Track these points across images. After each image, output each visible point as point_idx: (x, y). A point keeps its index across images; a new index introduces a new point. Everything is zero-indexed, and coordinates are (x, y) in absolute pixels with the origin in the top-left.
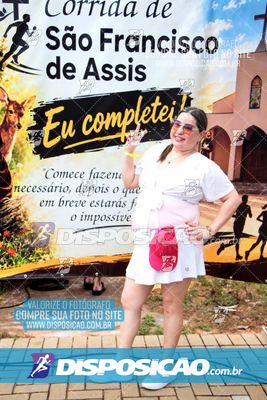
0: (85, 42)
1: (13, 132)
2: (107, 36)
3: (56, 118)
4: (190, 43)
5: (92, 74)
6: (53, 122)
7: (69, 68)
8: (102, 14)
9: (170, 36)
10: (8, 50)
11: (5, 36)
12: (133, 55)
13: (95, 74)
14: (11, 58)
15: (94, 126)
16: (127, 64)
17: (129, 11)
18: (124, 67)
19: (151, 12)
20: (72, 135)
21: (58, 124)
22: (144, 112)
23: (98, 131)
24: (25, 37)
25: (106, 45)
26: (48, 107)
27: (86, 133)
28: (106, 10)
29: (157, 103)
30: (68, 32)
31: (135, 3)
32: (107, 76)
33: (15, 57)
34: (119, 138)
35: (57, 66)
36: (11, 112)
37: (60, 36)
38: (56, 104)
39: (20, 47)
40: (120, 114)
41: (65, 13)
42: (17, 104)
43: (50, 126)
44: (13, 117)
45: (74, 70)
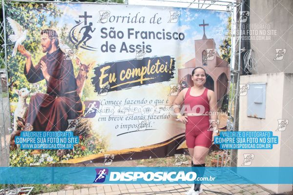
0: (120, 35)
1: (83, 81)
2: (131, 32)
3: (106, 72)
4: (172, 35)
5: (124, 50)
6: (104, 74)
7: (112, 47)
8: (128, 22)
9: (162, 32)
10: (81, 39)
11: (80, 32)
12: (145, 40)
13: (126, 49)
14: (82, 43)
15: (126, 76)
16: (142, 45)
17: (142, 20)
18: (140, 46)
19: (152, 21)
20: (114, 81)
21: (107, 75)
22: (152, 68)
23: (128, 78)
24: (90, 33)
25: (131, 36)
26: (102, 66)
27: (122, 79)
28: (130, 20)
29: (158, 63)
30: (112, 30)
31: (144, 17)
32: (132, 50)
33: (85, 43)
34: (140, 82)
35: (107, 46)
36: (82, 70)
37: (108, 32)
38: (106, 65)
39: (87, 38)
40: (139, 69)
41: (110, 21)
42: (85, 66)
43: (103, 76)
44: (83, 73)
45: (115, 48)
